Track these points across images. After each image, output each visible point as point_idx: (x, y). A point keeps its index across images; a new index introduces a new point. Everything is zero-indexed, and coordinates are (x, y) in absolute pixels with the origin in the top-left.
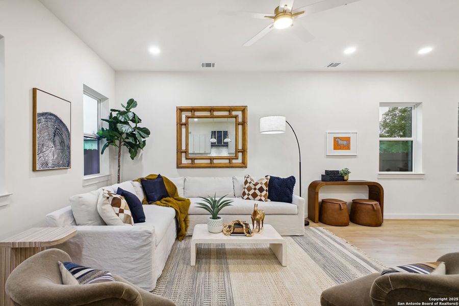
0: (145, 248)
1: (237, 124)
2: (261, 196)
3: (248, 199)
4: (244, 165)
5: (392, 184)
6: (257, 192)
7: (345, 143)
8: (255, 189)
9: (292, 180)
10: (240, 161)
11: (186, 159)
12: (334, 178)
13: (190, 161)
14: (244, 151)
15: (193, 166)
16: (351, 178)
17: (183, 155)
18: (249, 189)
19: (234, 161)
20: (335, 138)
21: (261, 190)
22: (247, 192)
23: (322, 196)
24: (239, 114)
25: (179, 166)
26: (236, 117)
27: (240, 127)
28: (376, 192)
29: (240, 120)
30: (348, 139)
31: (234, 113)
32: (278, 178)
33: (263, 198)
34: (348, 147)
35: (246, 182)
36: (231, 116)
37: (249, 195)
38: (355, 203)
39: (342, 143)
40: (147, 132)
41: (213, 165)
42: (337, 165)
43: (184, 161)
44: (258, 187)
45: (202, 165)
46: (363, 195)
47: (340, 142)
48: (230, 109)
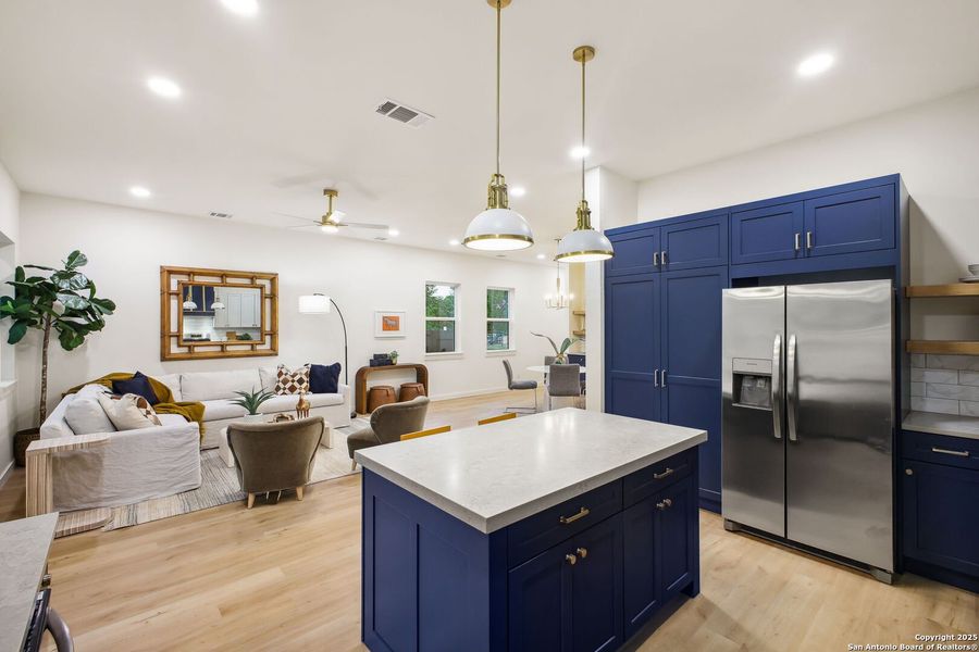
0: (190, 445)
1: (263, 297)
2: (300, 389)
3: (284, 393)
4: (273, 352)
5: (437, 366)
6: (296, 384)
7: (394, 323)
8: (293, 381)
9: (337, 367)
10: (267, 346)
11: (179, 346)
12: (382, 362)
13: (185, 350)
14: (273, 334)
15: (191, 356)
16: (400, 361)
17: (173, 340)
18: (285, 382)
19: (258, 347)
20: (384, 318)
21: (301, 381)
22: (282, 386)
23: (370, 384)
24: (267, 283)
25: (165, 356)
26: (262, 288)
27: (268, 301)
28: (421, 373)
29: (268, 291)
30: (396, 319)
31: (258, 282)
32: (321, 367)
33: (303, 391)
34: (396, 328)
35: (280, 374)
36: (253, 286)
37: (284, 389)
38: (403, 387)
39: (390, 324)
40: (109, 306)
41: (228, 354)
42: (385, 348)
43: (174, 349)
44: (296, 378)
45: (209, 355)
46: (411, 379)
47: (390, 322)
48: (253, 277)
